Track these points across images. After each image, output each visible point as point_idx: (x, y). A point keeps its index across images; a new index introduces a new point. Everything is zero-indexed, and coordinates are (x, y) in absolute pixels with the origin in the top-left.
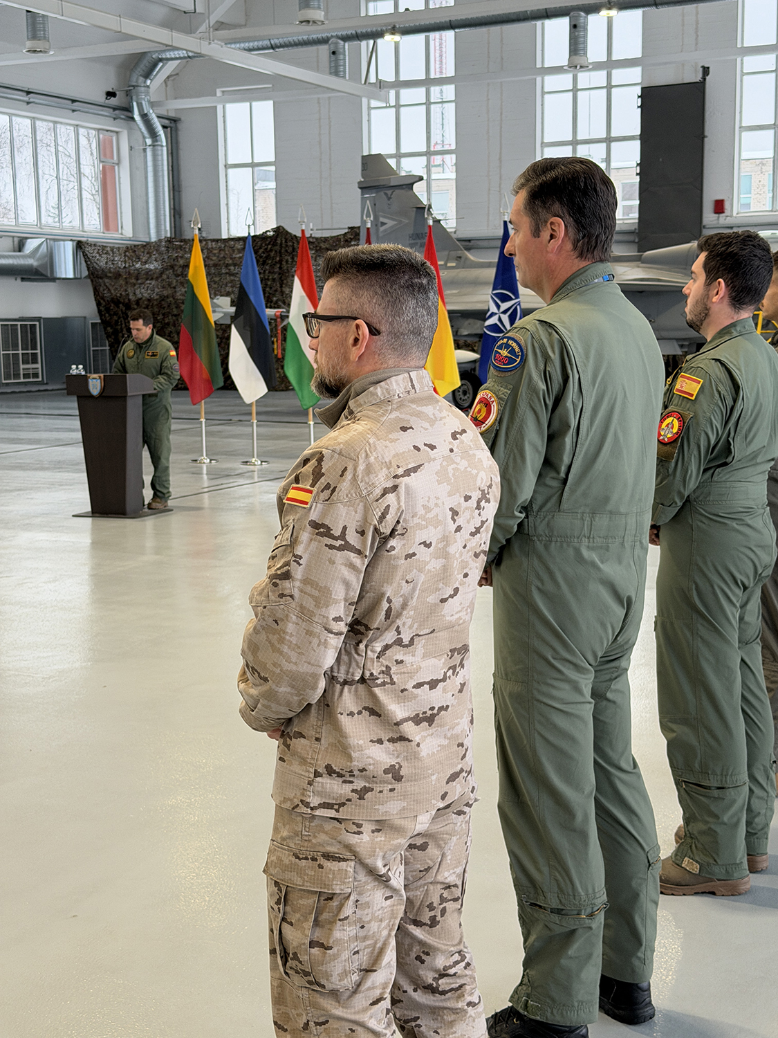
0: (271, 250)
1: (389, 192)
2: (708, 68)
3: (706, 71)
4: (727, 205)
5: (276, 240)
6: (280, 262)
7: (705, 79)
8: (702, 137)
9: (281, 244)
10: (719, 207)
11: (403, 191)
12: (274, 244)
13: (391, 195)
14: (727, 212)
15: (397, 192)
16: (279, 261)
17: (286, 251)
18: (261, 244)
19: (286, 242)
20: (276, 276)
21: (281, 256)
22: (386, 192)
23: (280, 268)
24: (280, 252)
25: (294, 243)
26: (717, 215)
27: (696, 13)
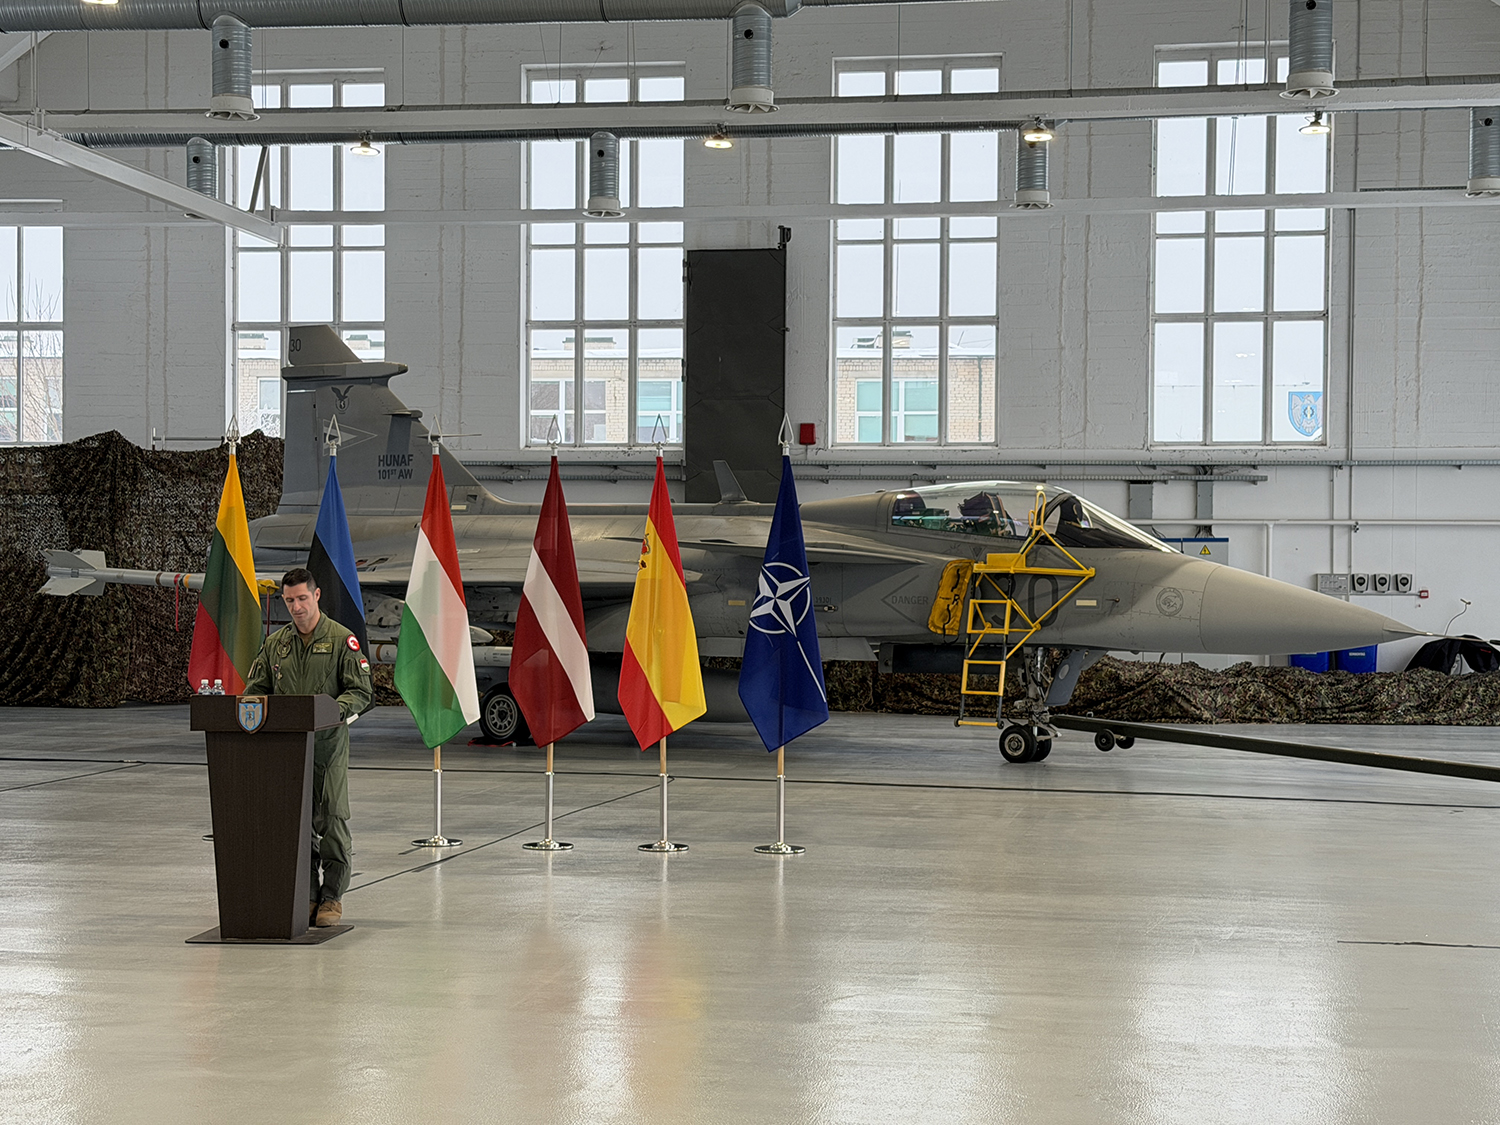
0: (95, 471)
1: (342, 389)
2: (789, 230)
3: (785, 234)
4: (818, 433)
5: (105, 454)
6: (113, 489)
7: (785, 246)
8: (783, 330)
9: (115, 460)
10: (807, 434)
11: (369, 387)
12: (101, 461)
13: (346, 392)
14: (819, 443)
15: (357, 388)
16: (110, 488)
17: (123, 473)
18: (78, 461)
19: (123, 457)
20: (102, 514)
21: (113, 480)
22: (337, 387)
23: (112, 500)
24: (113, 474)
25: (135, 459)
26: (804, 446)
27: (769, 149)
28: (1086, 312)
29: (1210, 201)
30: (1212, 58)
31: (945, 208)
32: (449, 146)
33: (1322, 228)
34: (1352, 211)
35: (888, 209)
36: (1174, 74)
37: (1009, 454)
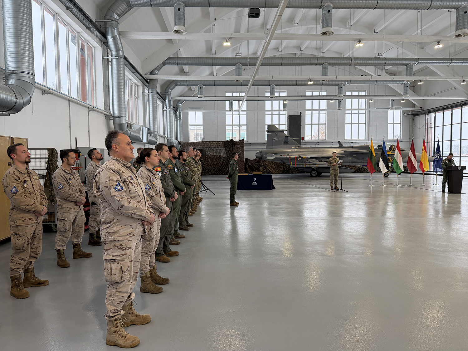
0: (230, 144)
2: (301, 112)
4: (304, 138)
5: (231, 142)
7: (301, 115)
8: (301, 125)
11: (281, 133)
13: (277, 133)
15: (279, 133)
18: (228, 143)
19: (233, 142)
24: (232, 145)
26: (303, 140)
27: (298, 102)
28: (338, 123)
29: (352, 109)
30: (352, 92)
31: (319, 110)
32: (256, 101)
33: (365, 113)
34: (369, 111)
35: (312, 110)
36: (348, 93)
37: (328, 141)
